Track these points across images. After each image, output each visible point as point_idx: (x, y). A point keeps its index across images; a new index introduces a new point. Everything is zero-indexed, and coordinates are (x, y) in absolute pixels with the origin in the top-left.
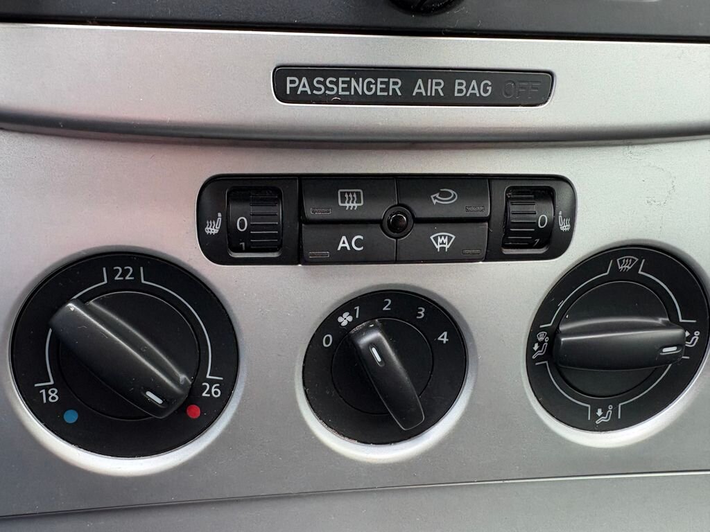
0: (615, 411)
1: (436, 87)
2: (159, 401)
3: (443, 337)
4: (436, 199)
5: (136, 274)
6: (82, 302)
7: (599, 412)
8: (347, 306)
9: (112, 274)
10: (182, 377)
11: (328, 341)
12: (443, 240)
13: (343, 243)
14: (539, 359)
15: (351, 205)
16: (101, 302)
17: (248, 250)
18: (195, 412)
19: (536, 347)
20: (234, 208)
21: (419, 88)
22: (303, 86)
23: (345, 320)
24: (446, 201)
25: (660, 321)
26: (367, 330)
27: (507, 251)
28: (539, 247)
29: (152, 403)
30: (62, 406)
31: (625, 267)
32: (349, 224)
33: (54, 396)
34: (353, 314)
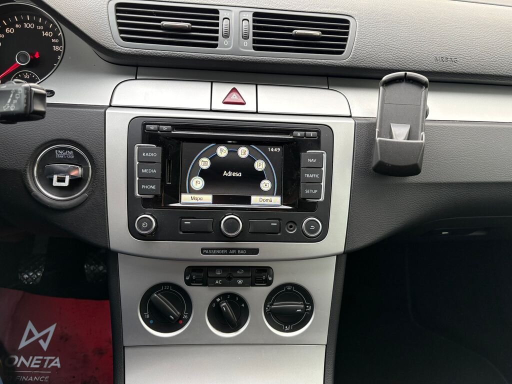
0: (291, 327)
1: (234, 251)
2: (173, 318)
3: (243, 305)
4: (238, 272)
5: (169, 288)
6: (157, 294)
7: (286, 327)
8: (219, 297)
9: (164, 288)
10: (178, 313)
11: (214, 305)
12: (240, 282)
13: (217, 282)
14: (268, 312)
15: (219, 273)
16: (161, 294)
17: (195, 283)
18: (181, 322)
19: (267, 308)
20: (193, 274)
21: (231, 252)
22: (207, 252)
23: (218, 300)
24: (241, 273)
25: (300, 303)
26: (223, 303)
27: (256, 284)
28: (264, 283)
29: (171, 318)
30: (150, 319)
31: (289, 288)
32: (218, 278)
33: (148, 316)
34: (220, 298)
